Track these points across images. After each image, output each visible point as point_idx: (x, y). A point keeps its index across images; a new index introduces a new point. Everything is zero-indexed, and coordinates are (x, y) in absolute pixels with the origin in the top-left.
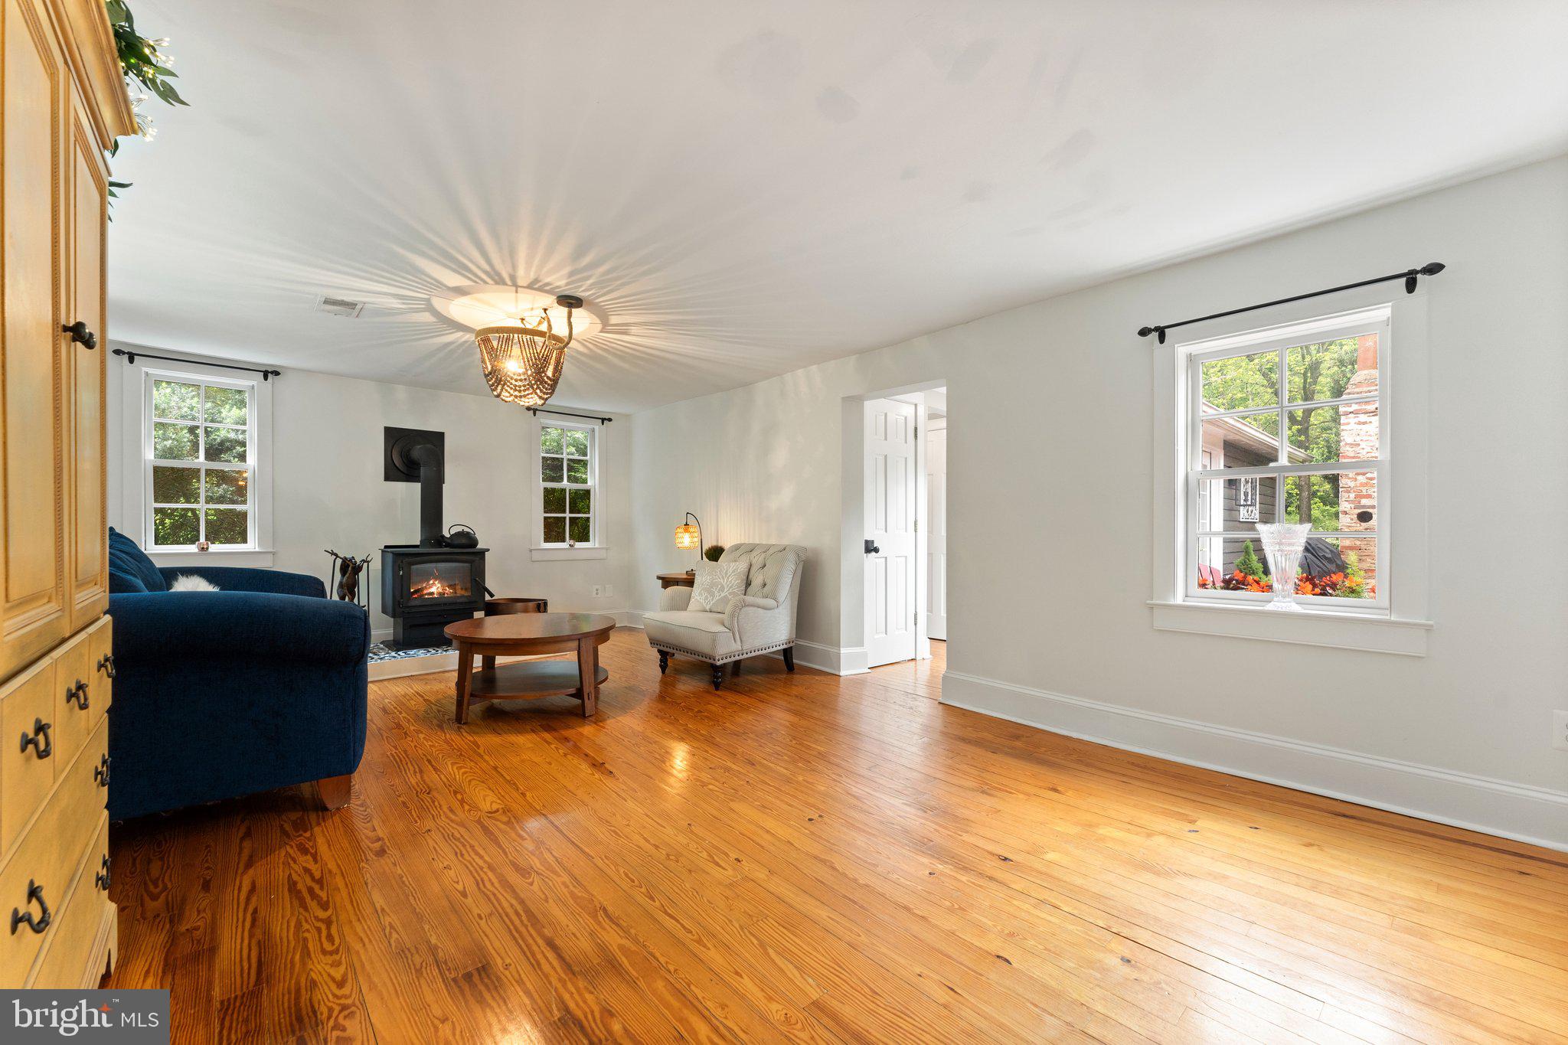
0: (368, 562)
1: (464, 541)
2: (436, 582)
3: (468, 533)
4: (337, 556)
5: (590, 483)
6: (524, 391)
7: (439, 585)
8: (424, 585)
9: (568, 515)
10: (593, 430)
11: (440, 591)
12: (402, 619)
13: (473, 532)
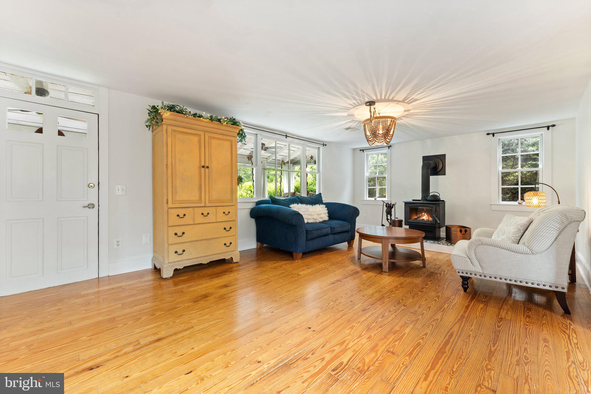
0: (396, 205)
1: (433, 199)
2: (425, 214)
3: (436, 196)
4: (384, 202)
7: (426, 216)
8: (421, 215)
9: (520, 186)
10: (542, 135)
11: (427, 219)
12: (408, 226)
13: (438, 195)
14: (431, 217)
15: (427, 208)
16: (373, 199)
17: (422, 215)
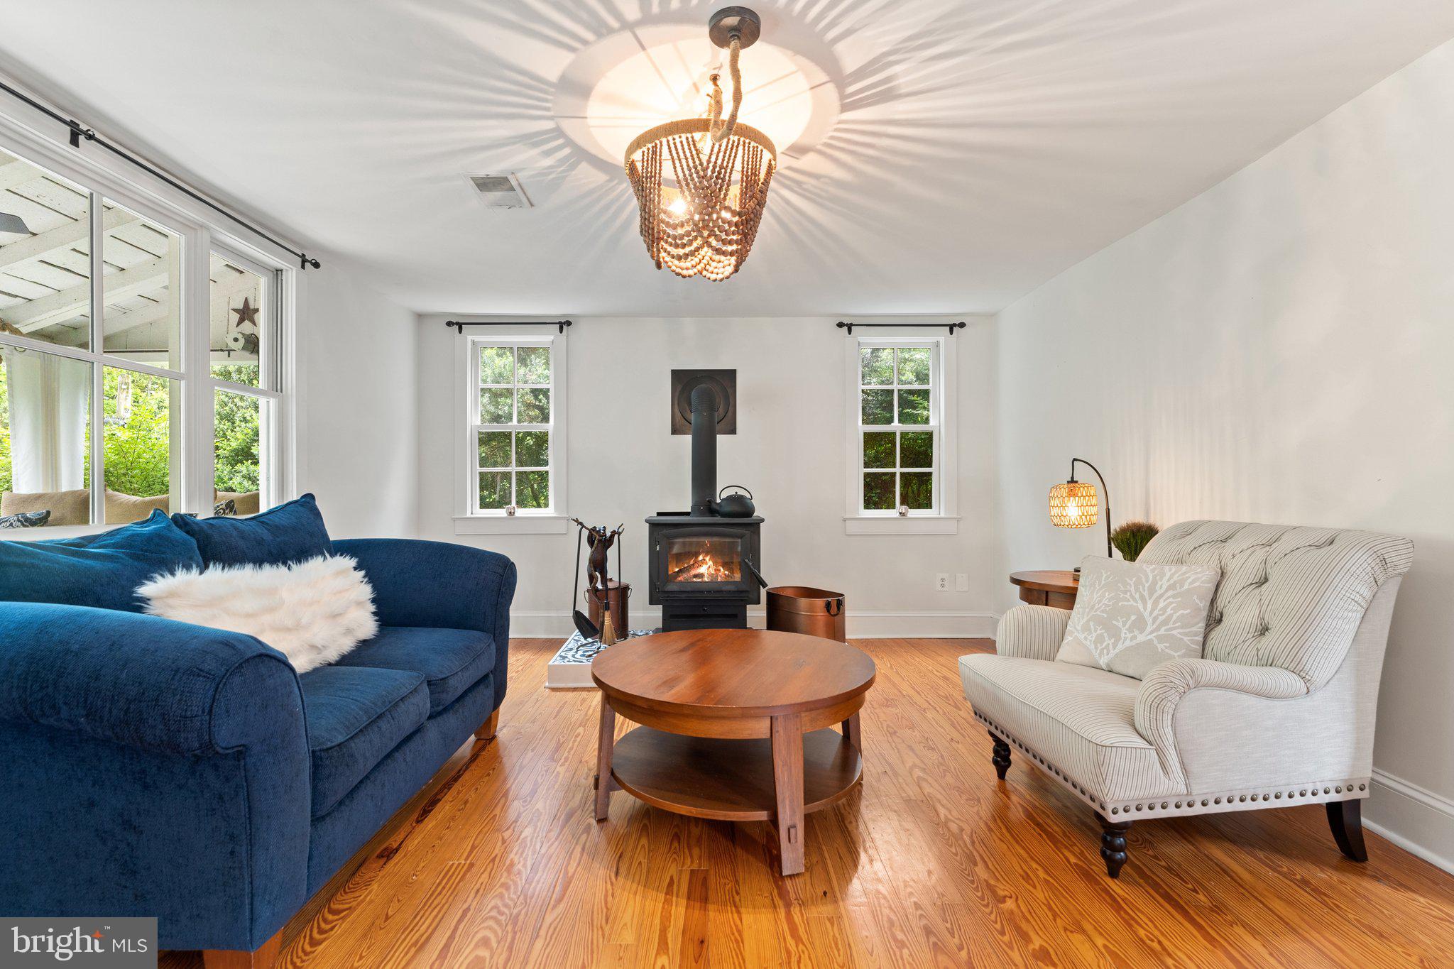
0: (619, 534)
1: (735, 509)
2: (707, 559)
3: (742, 497)
4: (583, 526)
5: (932, 422)
6: (690, 242)
7: (711, 563)
8: (692, 562)
9: (898, 470)
10: (938, 345)
11: (713, 572)
12: (661, 606)
13: (749, 496)
14: (723, 568)
15: (716, 539)
16: (501, 513)
17: (696, 562)
